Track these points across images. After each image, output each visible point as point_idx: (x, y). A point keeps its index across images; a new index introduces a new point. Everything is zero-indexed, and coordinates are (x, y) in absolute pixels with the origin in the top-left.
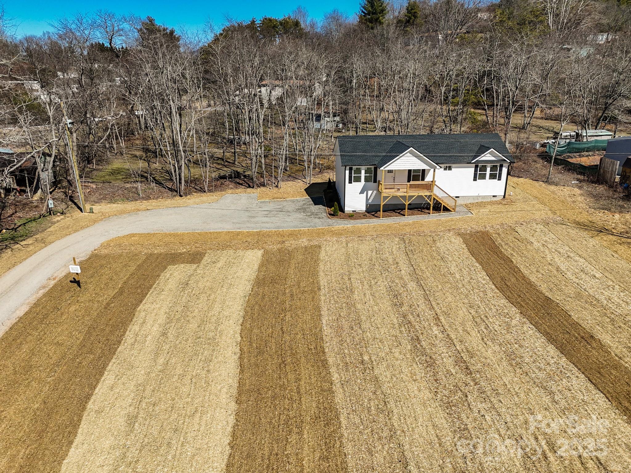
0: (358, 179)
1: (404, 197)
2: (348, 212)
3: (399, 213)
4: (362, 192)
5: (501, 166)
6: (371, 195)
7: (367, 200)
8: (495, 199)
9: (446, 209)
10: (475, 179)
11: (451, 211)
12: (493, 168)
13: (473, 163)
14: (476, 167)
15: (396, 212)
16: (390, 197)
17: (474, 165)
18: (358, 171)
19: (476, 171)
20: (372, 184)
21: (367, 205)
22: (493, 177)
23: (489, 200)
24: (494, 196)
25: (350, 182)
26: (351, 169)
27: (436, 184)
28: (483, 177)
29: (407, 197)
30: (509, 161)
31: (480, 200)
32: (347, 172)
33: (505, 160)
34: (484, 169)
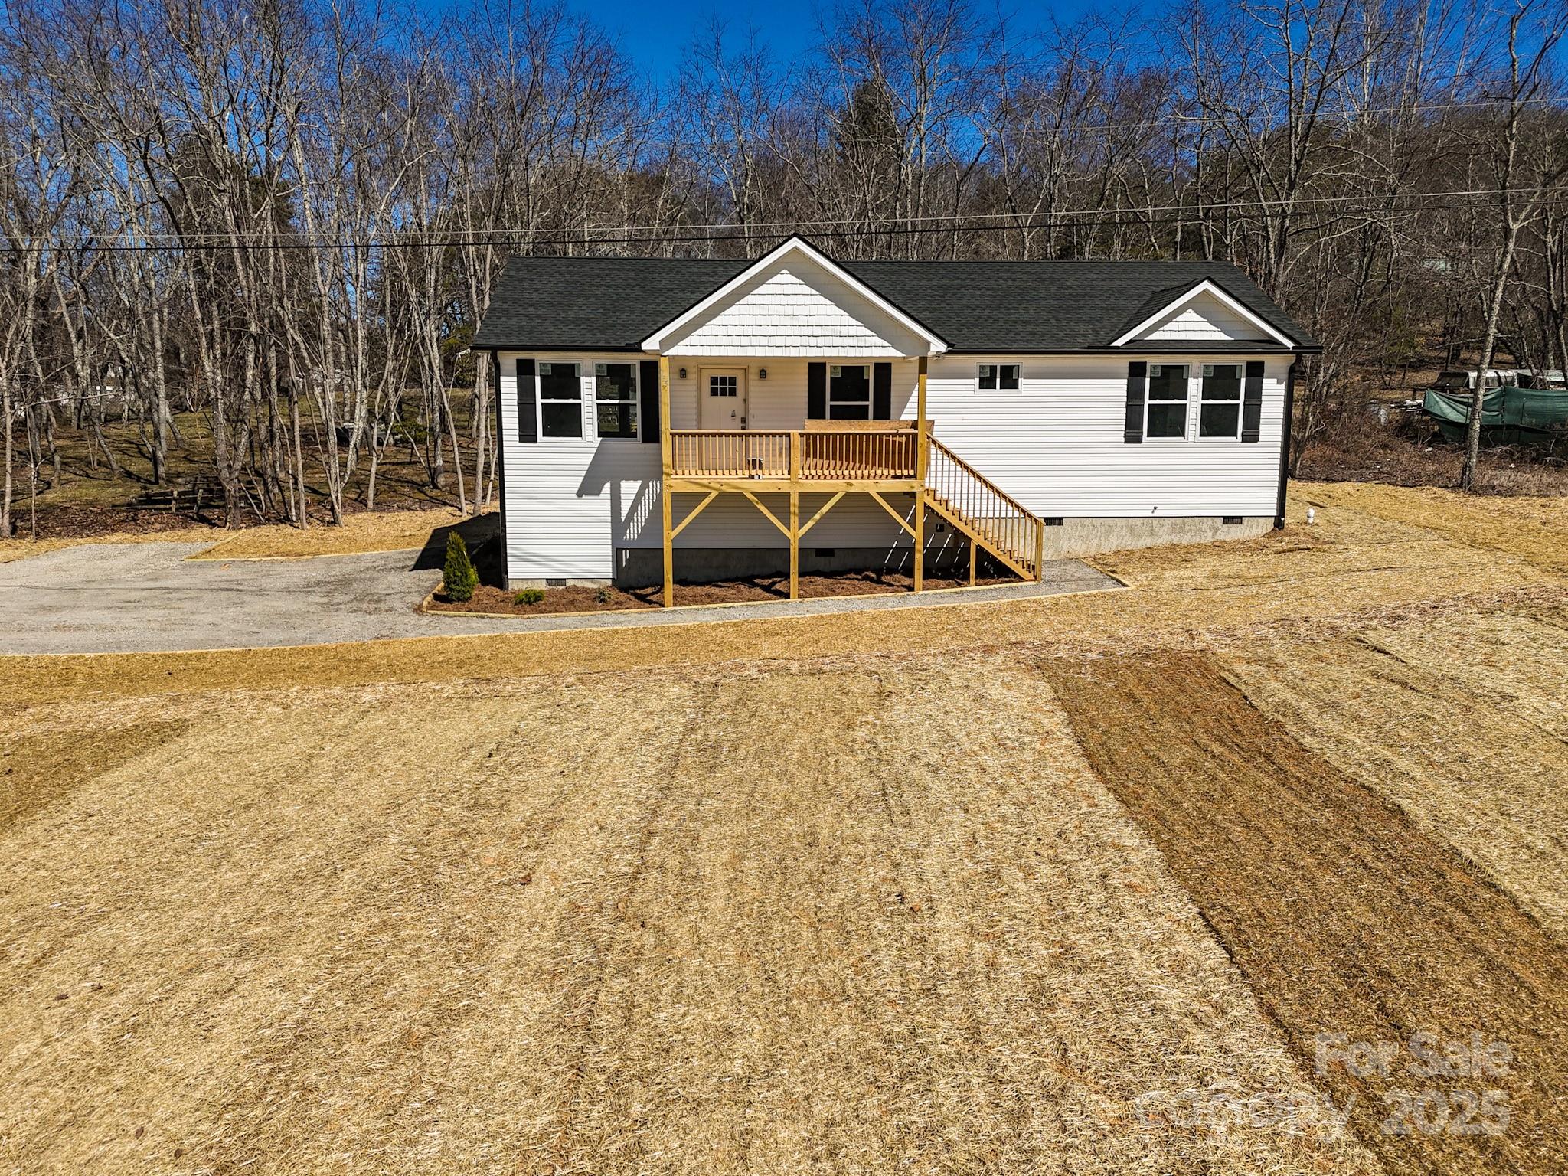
0: (564, 423)
1: (777, 501)
2: (524, 586)
3: (767, 589)
4: (588, 487)
5: (1256, 371)
6: (637, 501)
7: (618, 527)
8: (1235, 533)
9: (994, 570)
10: (1132, 435)
11: (1021, 579)
12: (1219, 382)
13: (1118, 351)
14: (1136, 371)
15: (756, 585)
16: (707, 501)
17: (1123, 362)
18: (564, 381)
19: (1134, 394)
20: (632, 447)
21: (617, 552)
22: (1216, 424)
23: (1208, 538)
24: (1228, 520)
25: (527, 435)
26: (525, 369)
27: (935, 435)
28: (1169, 424)
29: (794, 500)
30: (1290, 344)
31: (1163, 539)
32: (509, 385)
33: (1272, 341)
34: (1171, 382)
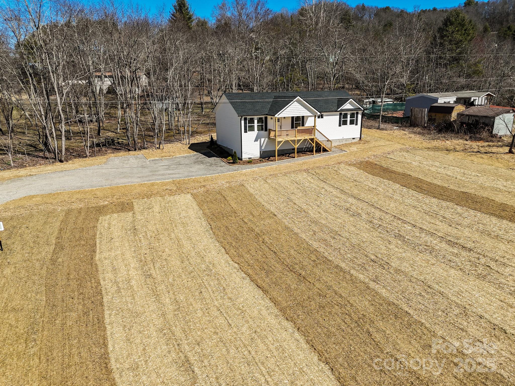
0: (252, 129)
1: (294, 141)
2: (245, 160)
3: (288, 156)
4: (256, 140)
5: (357, 113)
6: (264, 142)
7: (261, 147)
8: (354, 141)
9: (325, 150)
10: (340, 125)
11: (329, 151)
12: (352, 116)
13: (339, 111)
14: (341, 114)
15: (286, 156)
16: (283, 142)
17: (338, 113)
18: (252, 121)
19: (340, 118)
20: (263, 132)
21: (260, 152)
22: (352, 122)
23: (350, 142)
24: (353, 139)
25: (246, 132)
26: (245, 119)
27: (317, 128)
28: (345, 123)
29: (296, 140)
30: (363, 109)
31: (344, 143)
32: (243, 122)
33: (360, 108)
34: (345, 116)
